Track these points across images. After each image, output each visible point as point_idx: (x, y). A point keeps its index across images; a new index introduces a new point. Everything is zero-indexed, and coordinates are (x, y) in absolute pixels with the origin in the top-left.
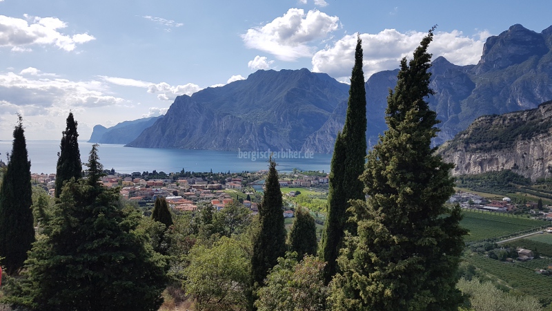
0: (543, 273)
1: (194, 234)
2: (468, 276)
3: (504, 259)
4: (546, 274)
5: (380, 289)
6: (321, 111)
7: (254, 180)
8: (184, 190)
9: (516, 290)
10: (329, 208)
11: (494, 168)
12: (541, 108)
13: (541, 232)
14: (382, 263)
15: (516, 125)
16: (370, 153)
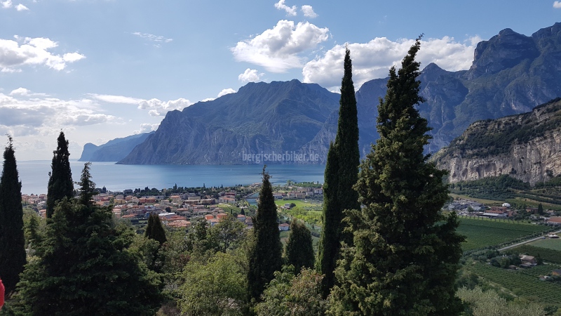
0: (547, 280)
1: (188, 250)
2: (471, 285)
3: (506, 267)
4: (551, 281)
5: (379, 300)
6: (314, 122)
7: (248, 193)
8: (177, 206)
9: (521, 298)
10: (324, 219)
11: (492, 174)
12: (536, 111)
13: (543, 237)
14: (380, 274)
15: (512, 130)
16: (363, 162)
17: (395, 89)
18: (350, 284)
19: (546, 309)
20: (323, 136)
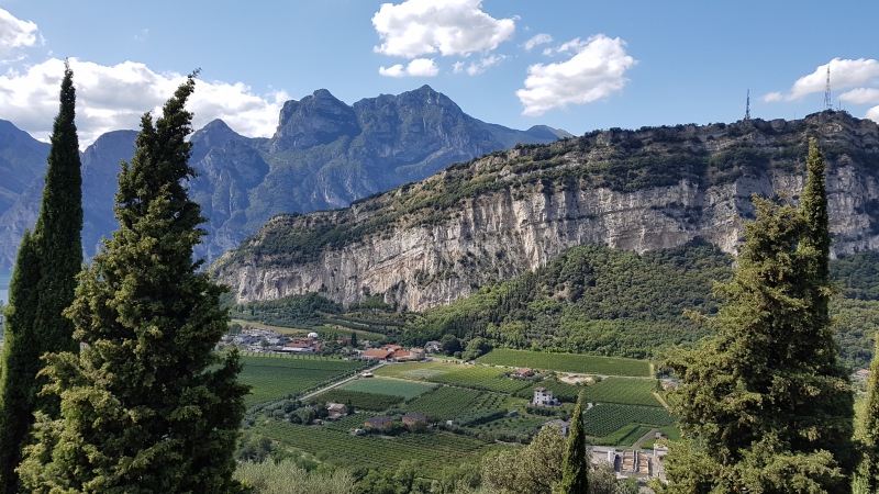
0: (359, 434)
4: (362, 434)
10: (4, 373)
13: (355, 377)
14: (107, 461)
15: (324, 230)
16: (87, 269)
17: (150, 150)
19: (355, 475)
20: (17, 218)
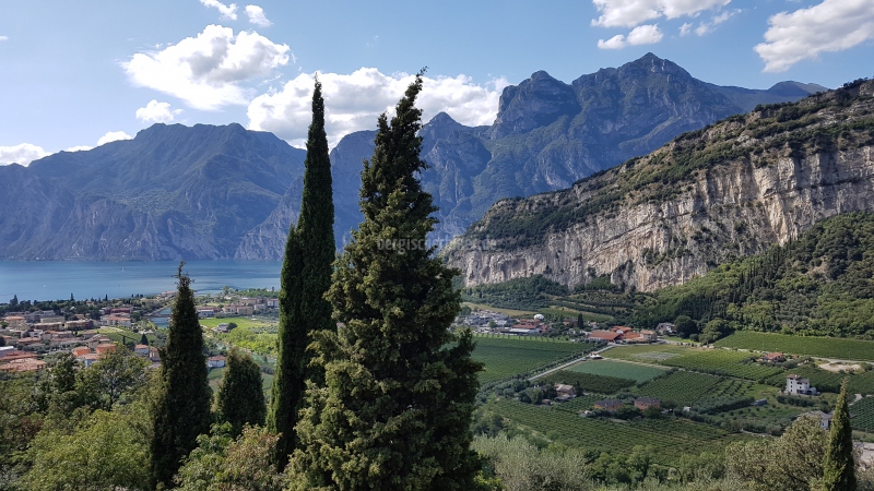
0: (589, 416)
1: (39, 411)
2: (494, 431)
3: (539, 403)
5: (362, 465)
6: (266, 193)
7: (154, 308)
8: (18, 335)
9: (557, 444)
10: (281, 347)
11: (521, 273)
12: (576, 188)
13: (583, 358)
15: (547, 212)
17: (387, 149)
18: (320, 445)
19: (587, 456)
20: (282, 216)
